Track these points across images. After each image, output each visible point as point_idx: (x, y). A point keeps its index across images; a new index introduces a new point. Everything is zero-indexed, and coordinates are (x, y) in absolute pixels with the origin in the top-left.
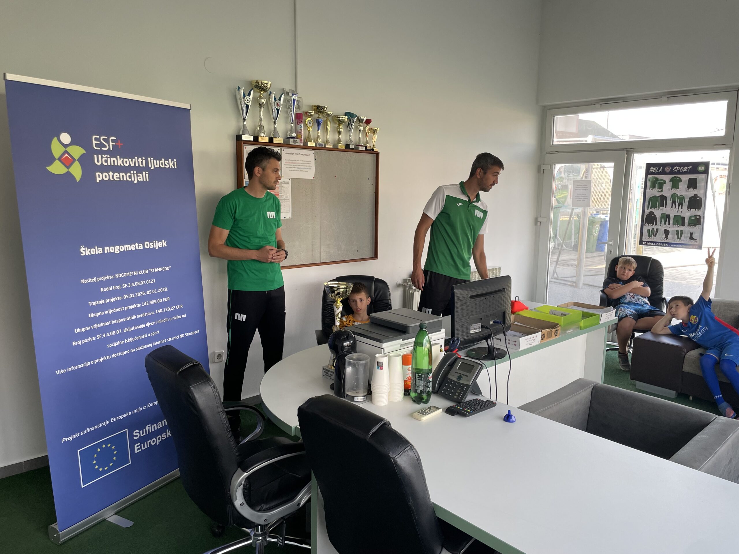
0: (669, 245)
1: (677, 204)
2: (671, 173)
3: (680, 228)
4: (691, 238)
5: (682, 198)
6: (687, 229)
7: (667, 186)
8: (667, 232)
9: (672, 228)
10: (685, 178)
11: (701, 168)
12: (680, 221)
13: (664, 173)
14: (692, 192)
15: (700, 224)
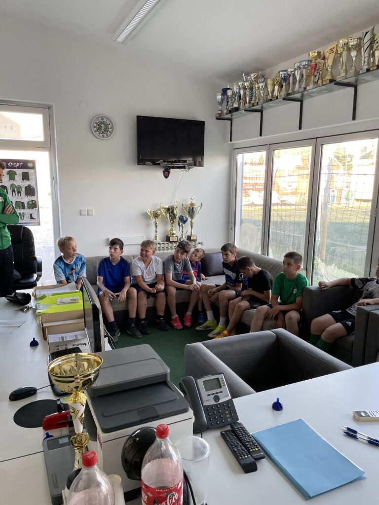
1: (16, 192)
2: (8, 167)
3: (22, 211)
6: (27, 211)
10: (19, 172)
11: (29, 165)
12: (21, 205)
15: (36, 207)
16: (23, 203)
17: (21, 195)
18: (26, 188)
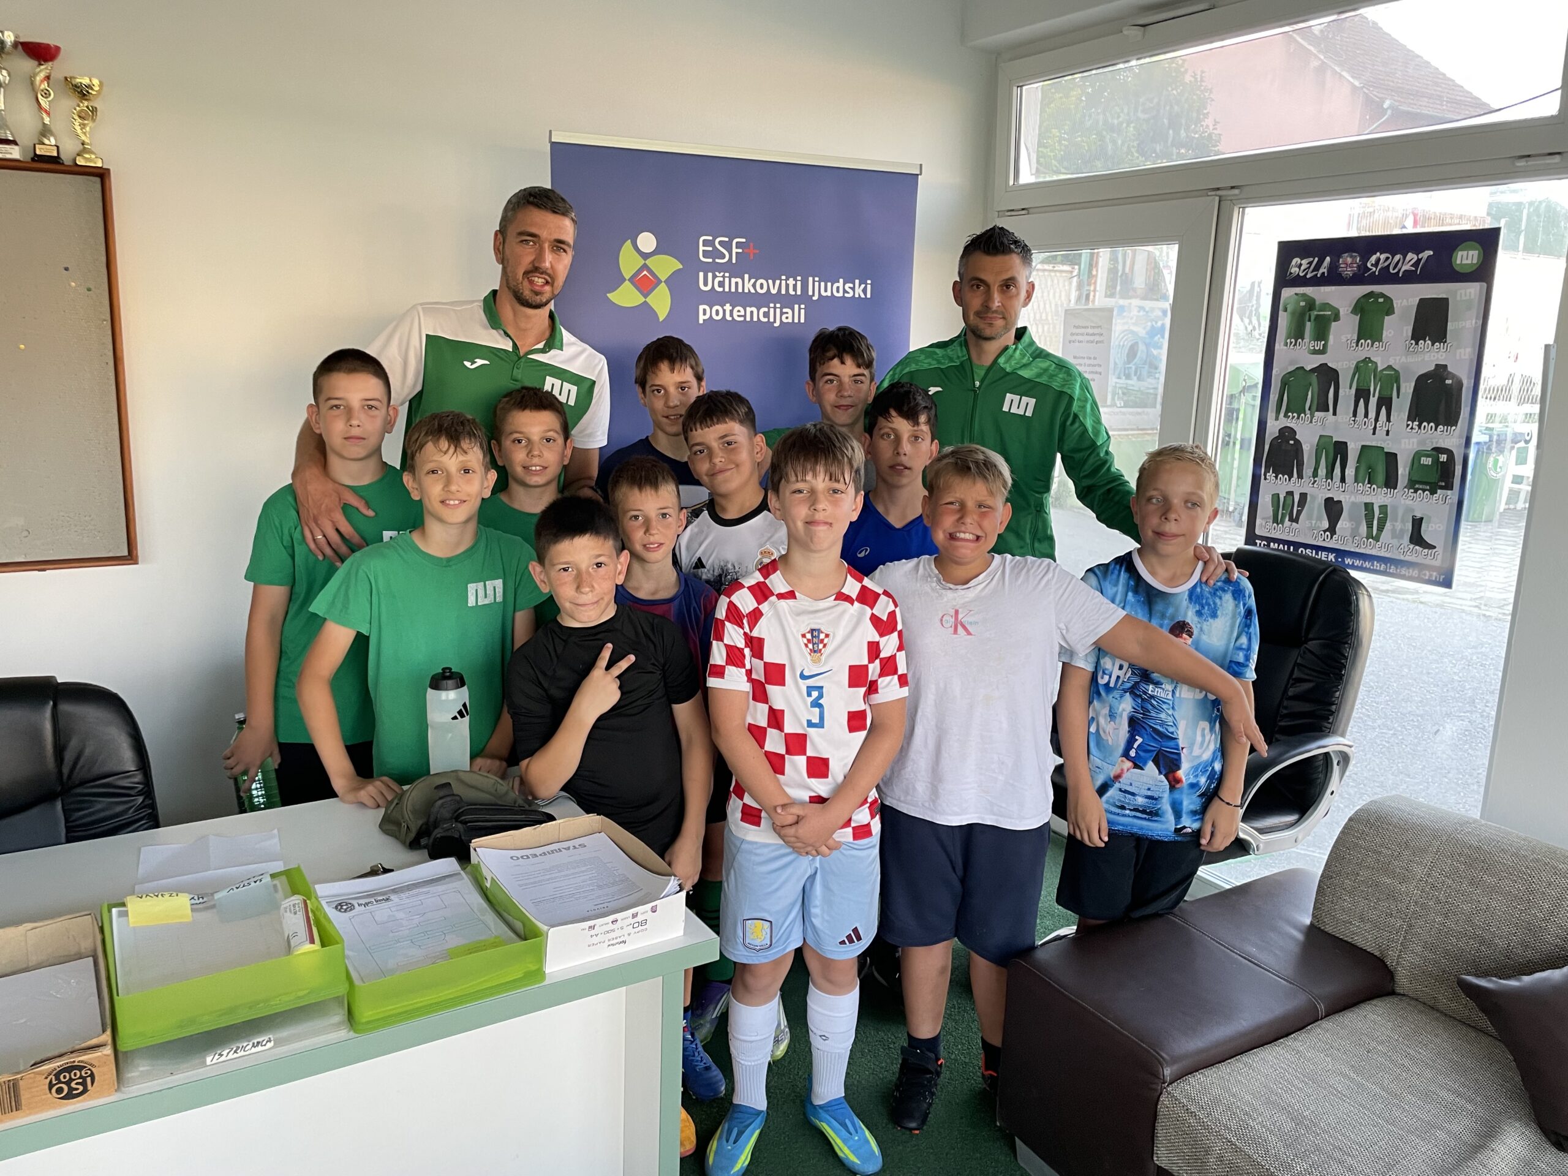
0: (1341, 557)
1: (1373, 401)
2: (1358, 279)
3: (1379, 497)
4: (1417, 539)
5: (1392, 378)
6: (1402, 502)
7: (1344, 330)
8: (1333, 509)
9: (1353, 497)
10: (1406, 299)
11: (1469, 257)
12: (1380, 467)
13: (1334, 278)
14: (1428, 357)
15: (1449, 486)
16: (1391, 459)
17: (1388, 420)
18: (1421, 380)
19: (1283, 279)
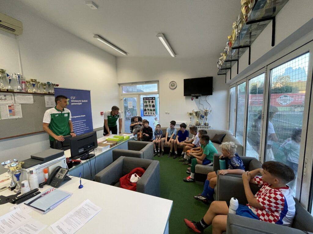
0: (150, 116)
2: (148, 99)
3: (151, 112)
4: (154, 114)
5: (151, 105)
6: (152, 112)
7: (148, 102)
8: (149, 113)
9: (150, 112)
10: (151, 101)
11: (154, 98)
12: (151, 110)
13: (147, 100)
14: (153, 104)
15: (155, 111)
17: (151, 107)
19: (144, 100)
